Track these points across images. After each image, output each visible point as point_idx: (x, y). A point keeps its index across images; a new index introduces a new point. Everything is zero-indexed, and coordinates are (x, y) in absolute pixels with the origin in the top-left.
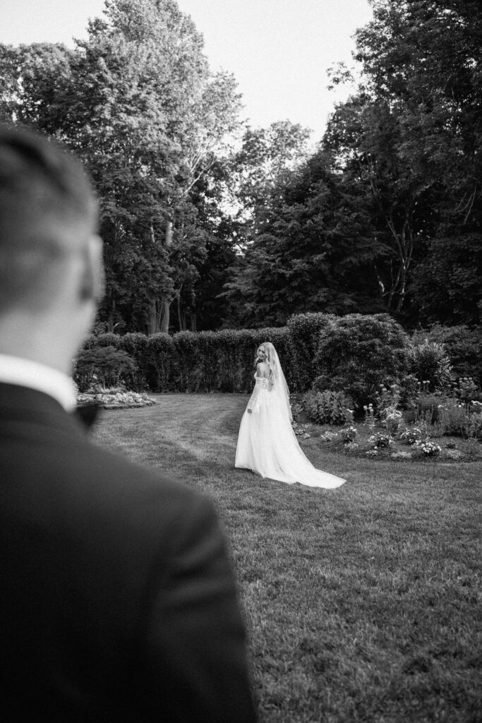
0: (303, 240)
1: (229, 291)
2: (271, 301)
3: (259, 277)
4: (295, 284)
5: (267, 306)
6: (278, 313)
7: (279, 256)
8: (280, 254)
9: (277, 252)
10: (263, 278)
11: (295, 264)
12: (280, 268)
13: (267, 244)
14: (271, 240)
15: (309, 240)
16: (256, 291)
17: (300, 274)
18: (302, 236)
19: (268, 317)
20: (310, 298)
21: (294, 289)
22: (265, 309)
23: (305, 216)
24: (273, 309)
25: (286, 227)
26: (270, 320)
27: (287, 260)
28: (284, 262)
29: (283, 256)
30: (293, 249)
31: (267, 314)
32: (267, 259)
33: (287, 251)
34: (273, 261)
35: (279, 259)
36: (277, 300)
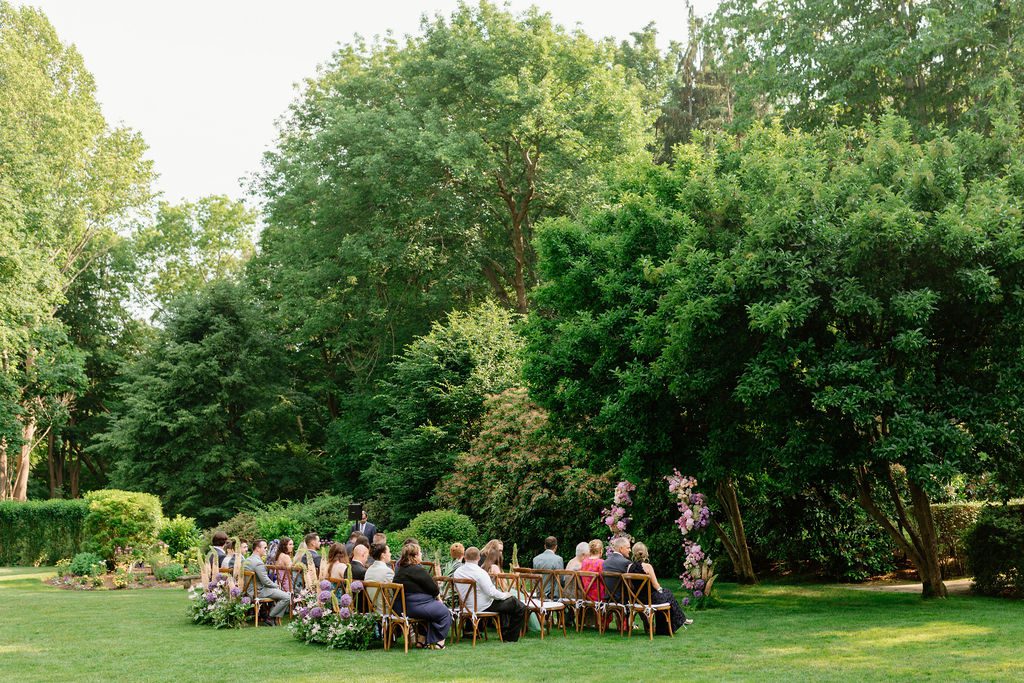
0: (193, 386)
1: (101, 444)
2: (152, 459)
3: (136, 430)
4: (181, 440)
5: (147, 466)
6: (160, 475)
7: (163, 405)
8: (164, 402)
9: (162, 399)
10: (141, 430)
11: (182, 416)
12: (162, 419)
13: (149, 388)
14: (155, 384)
15: (201, 386)
16: (132, 446)
17: (188, 428)
18: (192, 382)
19: (146, 480)
20: (200, 457)
21: (180, 446)
22: (143, 469)
23: (198, 358)
24: (155, 469)
25: (171, 371)
26: (149, 482)
27: (173, 410)
28: (170, 412)
29: (168, 404)
30: (182, 397)
31: (146, 475)
32: (146, 408)
33: (173, 398)
34: (155, 410)
35: (162, 408)
36: (158, 458)
